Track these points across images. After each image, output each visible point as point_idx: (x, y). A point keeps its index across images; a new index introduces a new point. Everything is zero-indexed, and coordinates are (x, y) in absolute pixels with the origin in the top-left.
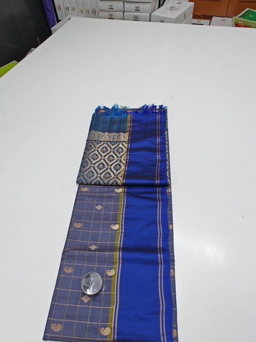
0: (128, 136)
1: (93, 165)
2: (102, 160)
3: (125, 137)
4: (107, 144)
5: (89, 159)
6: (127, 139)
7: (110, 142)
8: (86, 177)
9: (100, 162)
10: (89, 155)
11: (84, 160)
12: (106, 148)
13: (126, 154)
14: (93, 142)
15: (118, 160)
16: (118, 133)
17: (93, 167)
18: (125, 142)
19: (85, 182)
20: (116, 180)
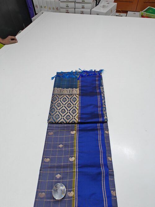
0: (79, 90)
1: (58, 111)
2: (64, 107)
3: (77, 91)
4: (66, 96)
5: (55, 107)
6: (78, 93)
7: (68, 95)
8: (54, 118)
9: (62, 108)
10: (55, 104)
11: (52, 108)
12: (66, 98)
13: (78, 102)
14: (57, 95)
15: (73, 106)
16: (73, 88)
17: (59, 112)
18: (77, 94)
19: (54, 122)
20: (74, 120)
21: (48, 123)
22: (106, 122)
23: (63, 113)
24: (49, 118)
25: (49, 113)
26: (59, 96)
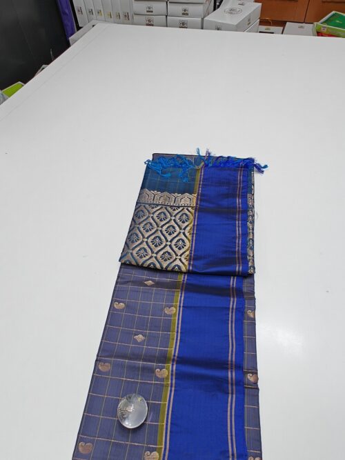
0: (195, 198)
1: (147, 240)
2: (159, 232)
3: (191, 200)
4: (166, 208)
5: (140, 231)
6: (194, 203)
7: (171, 206)
8: (135, 256)
9: (155, 235)
10: (140, 224)
11: (133, 232)
12: (165, 214)
13: (192, 224)
14: (147, 206)
15: (180, 232)
16: (183, 193)
17: (147, 242)
18: (192, 207)
19: (134, 263)
20: (178, 262)
21: (122, 264)
22: (252, 276)
23: (156, 246)
24: (124, 254)
25: (126, 243)
26: (150, 209)
